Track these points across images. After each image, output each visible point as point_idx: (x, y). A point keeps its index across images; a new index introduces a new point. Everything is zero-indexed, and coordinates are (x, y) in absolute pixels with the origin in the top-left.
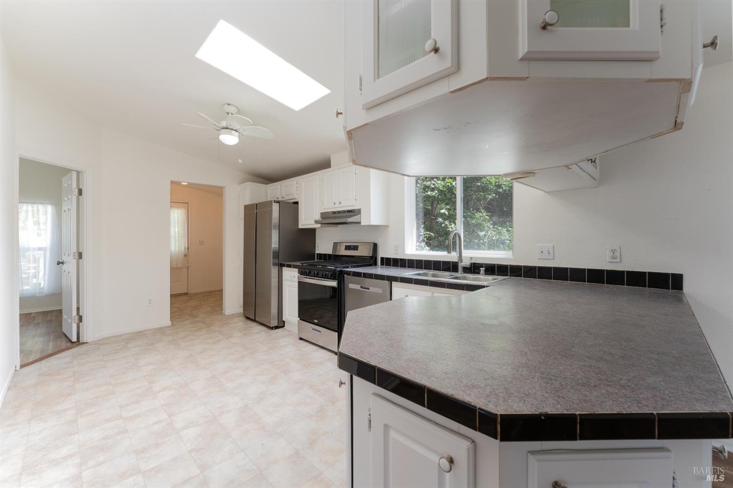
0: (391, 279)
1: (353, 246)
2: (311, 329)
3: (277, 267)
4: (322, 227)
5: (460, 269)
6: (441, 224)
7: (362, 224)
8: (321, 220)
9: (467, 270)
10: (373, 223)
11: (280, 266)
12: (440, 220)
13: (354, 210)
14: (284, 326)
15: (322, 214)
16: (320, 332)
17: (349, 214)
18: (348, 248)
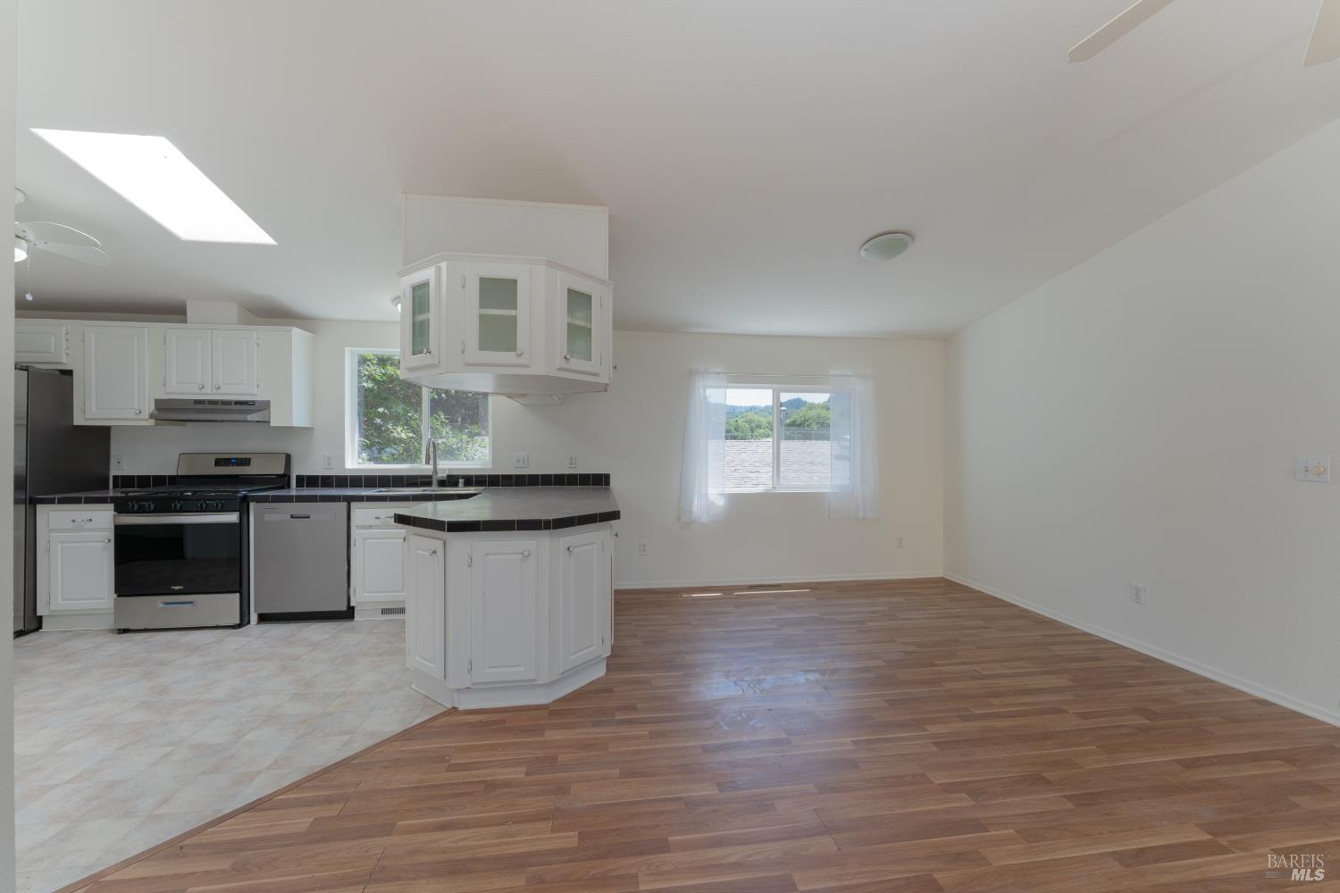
0: (349, 500)
1: (237, 459)
2: (162, 605)
3: (23, 506)
4: (157, 424)
5: (435, 482)
6: (381, 426)
7: (272, 424)
8: (156, 412)
9: (442, 483)
10: (294, 425)
11: (30, 503)
12: (378, 421)
13: (253, 402)
14: (40, 627)
15: (157, 401)
16: (191, 603)
17: (238, 407)
18: (219, 462)
